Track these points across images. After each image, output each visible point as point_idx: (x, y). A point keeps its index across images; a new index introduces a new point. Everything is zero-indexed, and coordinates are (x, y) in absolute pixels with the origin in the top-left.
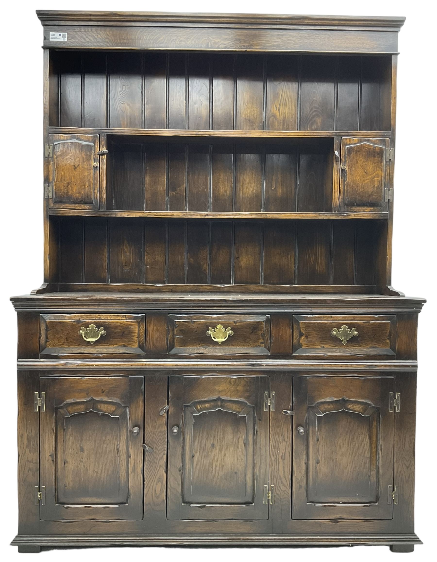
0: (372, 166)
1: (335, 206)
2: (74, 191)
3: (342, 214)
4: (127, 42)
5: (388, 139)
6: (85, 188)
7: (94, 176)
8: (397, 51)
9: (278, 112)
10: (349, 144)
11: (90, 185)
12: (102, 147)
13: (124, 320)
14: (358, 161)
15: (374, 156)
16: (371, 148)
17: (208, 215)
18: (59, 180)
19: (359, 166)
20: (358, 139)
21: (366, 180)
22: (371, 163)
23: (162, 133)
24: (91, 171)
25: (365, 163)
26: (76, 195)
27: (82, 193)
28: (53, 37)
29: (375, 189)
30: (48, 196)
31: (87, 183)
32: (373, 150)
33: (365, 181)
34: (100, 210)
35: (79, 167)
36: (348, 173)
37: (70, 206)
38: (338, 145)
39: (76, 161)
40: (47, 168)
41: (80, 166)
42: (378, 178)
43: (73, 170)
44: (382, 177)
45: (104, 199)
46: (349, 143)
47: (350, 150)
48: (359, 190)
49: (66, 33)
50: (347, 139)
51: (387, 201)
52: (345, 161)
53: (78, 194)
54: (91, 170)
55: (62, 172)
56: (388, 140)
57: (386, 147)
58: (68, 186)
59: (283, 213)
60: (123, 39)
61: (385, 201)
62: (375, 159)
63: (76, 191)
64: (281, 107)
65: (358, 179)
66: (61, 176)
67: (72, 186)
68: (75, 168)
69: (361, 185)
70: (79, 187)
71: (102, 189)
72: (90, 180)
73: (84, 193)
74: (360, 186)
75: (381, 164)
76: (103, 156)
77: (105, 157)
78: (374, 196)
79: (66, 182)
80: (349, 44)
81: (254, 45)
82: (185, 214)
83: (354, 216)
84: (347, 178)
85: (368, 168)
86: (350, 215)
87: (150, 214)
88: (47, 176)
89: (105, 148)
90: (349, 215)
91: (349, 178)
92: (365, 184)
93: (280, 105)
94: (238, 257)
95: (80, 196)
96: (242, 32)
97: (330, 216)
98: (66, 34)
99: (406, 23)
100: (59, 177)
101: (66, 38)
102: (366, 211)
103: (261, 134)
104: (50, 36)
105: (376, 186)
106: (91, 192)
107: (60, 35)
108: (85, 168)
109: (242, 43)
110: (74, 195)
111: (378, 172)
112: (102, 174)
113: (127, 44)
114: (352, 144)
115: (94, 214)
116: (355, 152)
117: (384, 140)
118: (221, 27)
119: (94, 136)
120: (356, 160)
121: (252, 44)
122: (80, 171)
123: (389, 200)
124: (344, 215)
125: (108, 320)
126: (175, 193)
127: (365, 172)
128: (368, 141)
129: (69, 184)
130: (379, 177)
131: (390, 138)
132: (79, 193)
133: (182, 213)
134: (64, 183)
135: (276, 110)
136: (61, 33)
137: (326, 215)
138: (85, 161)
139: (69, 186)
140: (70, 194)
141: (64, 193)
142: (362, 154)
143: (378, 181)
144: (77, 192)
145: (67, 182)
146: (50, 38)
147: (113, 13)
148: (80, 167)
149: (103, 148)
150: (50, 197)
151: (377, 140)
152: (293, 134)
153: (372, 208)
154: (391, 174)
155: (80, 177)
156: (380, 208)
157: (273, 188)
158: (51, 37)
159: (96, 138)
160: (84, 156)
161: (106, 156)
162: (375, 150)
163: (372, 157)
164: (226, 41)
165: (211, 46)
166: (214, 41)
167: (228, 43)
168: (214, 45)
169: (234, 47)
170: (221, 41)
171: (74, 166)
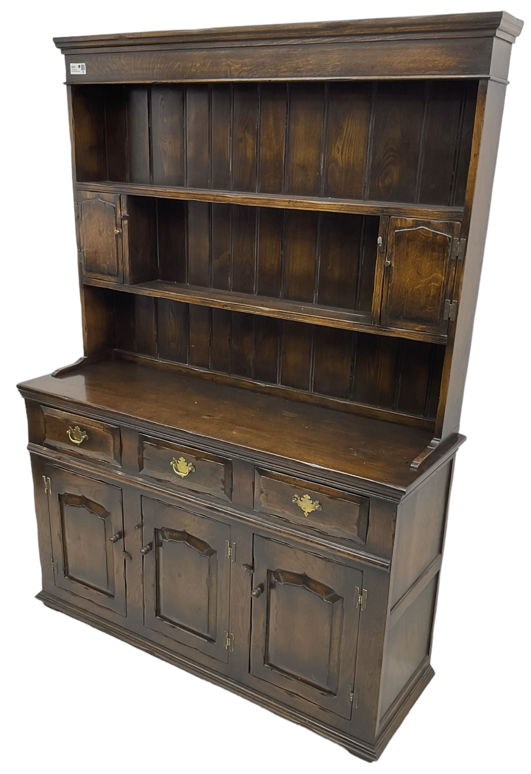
0: (428, 264)
1: (374, 317)
3: (383, 329)
5: (458, 223)
6: (109, 258)
7: (117, 244)
8: (488, 72)
9: (341, 156)
10: (400, 228)
12: (123, 210)
13: (102, 428)
14: (410, 255)
15: (433, 250)
16: (429, 237)
17: (226, 306)
18: (88, 246)
19: (410, 262)
20: (414, 220)
21: (419, 284)
22: (428, 260)
23: (179, 196)
25: (418, 259)
26: (103, 264)
27: (108, 263)
28: (74, 69)
29: (431, 298)
31: (111, 252)
32: (432, 240)
33: (416, 286)
34: (125, 285)
35: (103, 232)
36: (394, 272)
37: (99, 276)
38: (385, 227)
39: (101, 225)
40: (79, 231)
41: (105, 232)
42: (435, 284)
44: (441, 283)
45: (127, 272)
46: (399, 225)
47: (399, 238)
48: (408, 298)
50: (397, 219)
51: (447, 319)
52: (392, 253)
54: (114, 237)
55: (90, 237)
56: (459, 225)
57: (453, 237)
58: (95, 254)
61: (444, 319)
62: (434, 254)
63: (102, 260)
64: (345, 148)
65: (407, 281)
67: (99, 255)
68: (100, 234)
69: (410, 290)
70: (105, 256)
71: (125, 260)
72: (114, 249)
73: (110, 263)
74: (409, 293)
75: (442, 263)
77: (126, 222)
78: (427, 310)
80: (413, 63)
81: (282, 71)
82: (203, 301)
83: (399, 334)
84: (392, 278)
85: (423, 267)
86: (394, 332)
87: (170, 295)
88: (79, 240)
89: (126, 211)
90: (392, 332)
91: (394, 277)
92: (416, 290)
93: (343, 144)
94: (285, 353)
95: (106, 266)
96: (267, 52)
97: (367, 329)
98: (84, 65)
100: (88, 242)
101: (84, 70)
102: (417, 329)
104: (71, 69)
105: (431, 295)
107: (79, 66)
108: (108, 234)
109: (267, 68)
110: (101, 264)
111: (435, 274)
112: (125, 242)
114: (404, 228)
115: (120, 288)
116: (406, 241)
117: (453, 223)
118: (241, 46)
119: (115, 195)
120: (407, 253)
121: (279, 69)
122: (105, 237)
123: (449, 318)
124: (385, 331)
125: (89, 425)
126: (219, 261)
127: (418, 273)
128: (428, 224)
130: (437, 283)
131: (461, 222)
132: (106, 263)
133: (200, 299)
134: (92, 250)
135: (338, 152)
136: (80, 64)
137: (362, 327)
138: (108, 226)
139: (97, 254)
140: (97, 262)
141: (94, 261)
142: (416, 245)
143: (435, 287)
146: (71, 71)
151: (441, 223)
153: (425, 327)
154: (457, 278)
155: (105, 244)
156: (435, 328)
157: (329, 268)
159: (118, 199)
160: (107, 220)
162: (435, 241)
163: (430, 251)
164: (247, 66)
165: (230, 74)
166: (234, 66)
167: (250, 70)
168: (234, 73)
169: (257, 76)
170: (241, 67)
171: (100, 231)
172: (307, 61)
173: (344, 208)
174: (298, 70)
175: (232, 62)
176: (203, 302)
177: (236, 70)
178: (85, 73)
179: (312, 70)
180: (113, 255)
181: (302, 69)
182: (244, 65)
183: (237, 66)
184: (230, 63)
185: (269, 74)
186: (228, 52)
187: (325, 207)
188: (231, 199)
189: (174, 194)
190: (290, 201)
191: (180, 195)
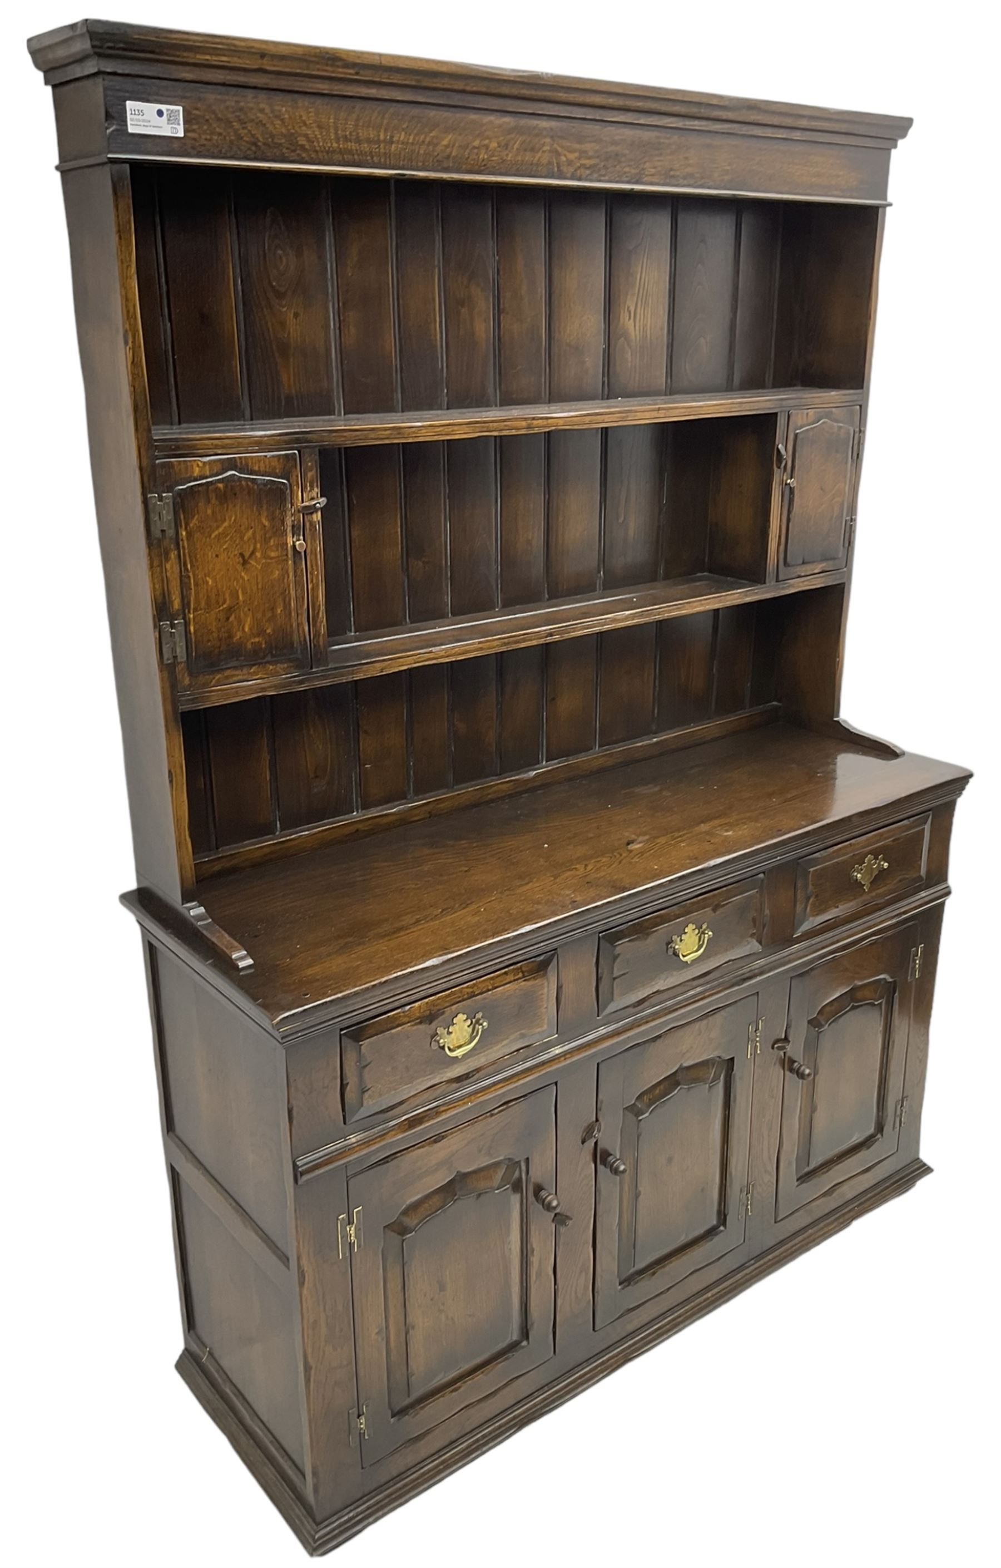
0: (832, 472)
1: (771, 571)
2: (247, 629)
3: (781, 586)
4: (357, 150)
5: (857, 408)
6: (274, 616)
7: (295, 577)
8: (884, 197)
9: (633, 325)
10: (802, 427)
11: (287, 606)
12: (309, 489)
13: (520, 978)
14: (814, 465)
15: (837, 451)
16: (833, 432)
17: (551, 635)
18: (203, 605)
19: (815, 475)
20: (815, 412)
21: (822, 505)
22: (832, 466)
24: (287, 564)
25: (823, 468)
26: (253, 641)
27: (268, 631)
28: (139, 120)
29: (834, 521)
30: (175, 657)
31: (280, 601)
32: (836, 436)
33: (820, 508)
34: (314, 670)
35: (253, 557)
36: (796, 494)
37: (238, 675)
38: (784, 428)
39: (246, 538)
40: (162, 572)
41: (258, 554)
42: (839, 499)
43: (239, 567)
44: (844, 496)
45: (321, 638)
46: (801, 423)
47: (802, 441)
48: (811, 528)
49: (180, 108)
50: (798, 414)
52: (793, 467)
53: (258, 635)
54: (287, 561)
55: (208, 578)
56: (858, 410)
57: (853, 428)
58: (228, 619)
59: (687, 603)
60: (346, 139)
62: (836, 457)
63: (250, 629)
64: (639, 310)
65: (810, 504)
66: (207, 590)
67: (239, 616)
68: (245, 562)
69: (813, 516)
70: (259, 615)
71: (316, 612)
72: (287, 592)
73: (274, 631)
74: (813, 521)
75: (845, 467)
76: (314, 516)
77: (317, 517)
78: (830, 537)
79: (221, 608)
81: (646, 173)
83: (798, 587)
84: (793, 504)
85: (827, 478)
86: (793, 586)
87: (432, 655)
88: (164, 596)
89: (316, 489)
90: (791, 586)
91: (797, 504)
92: (819, 513)
93: (636, 304)
94: (554, 699)
95: (264, 642)
97: (763, 593)
98: (178, 111)
99: (911, 132)
100: (201, 596)
101: (180, 124)
102: (815, 572)
103: (655, 414)
104: (129, 115)
105: (834, 516)
106: (291, 626)
107: (160, 113)
108: (272, 558)
109: (623, 165)
110: (248, 641)
112: (314, 567)
113: (358, 155)
114: (806, 426)
115: (301, 682)
116: (809, 444)
117: (852, 409)
118: (583, 116)
119: (286, 455)
120: (811, 461)
121: (642, 170)
122: (259, 567)
124: (783, 588)
125: (489, 990)
126: (423, 562)
128: (829, 415)
129: (230, 610)
130: (840, 496)
131: (860, 406)
132: (261, 632)
134: (217, 610)
135: (630, 318)
136: (164, 107)
137: (756, 593)
138: (270, 538)
139: (232, 619)
140: (235, 639)
141: (220, 640)
142: (820, 447)
143: (839, 503)
144: (255, 631)
145: (225, 606)
146: (130, 122)
147: (327, 53)
148: (256, 557)
149: (310, 491)
150: (179, 660)
151: (842, 411)
152: (711, 410)
153: (826, 564)
154: (856, 483)
155: (260, 586)
156: (835, 563)
157: (620, 521)
158: (132, 120)
159: (293, 463)
160: (267, 523)
161: (319, 513)
162: (839, 437)
163: (834, 453)
164: (589, 158)
165: (558, 170)
166: (565, 156)
167: (595, 165)
168: (564, 169)
169: (607, 178)
170: (579, 158)
171: (242, 555)
172: (686, 158)
173: (735, 408)
174: (672, 173)
175: (562, 147)
176: (505, 644)
177: (570, 163)
178: (181, 134)
179: (691, 175)
180: (285, 608)
181: (678, 173)
182: (583, 154)
183: (572, 156)
184: (559, 149)
185: (627, 177)
186: (553, 124)
187: (709, 410)
188: (561, 422)
189: (441, 429)
190: (659, 408)
191: (456, 428)
